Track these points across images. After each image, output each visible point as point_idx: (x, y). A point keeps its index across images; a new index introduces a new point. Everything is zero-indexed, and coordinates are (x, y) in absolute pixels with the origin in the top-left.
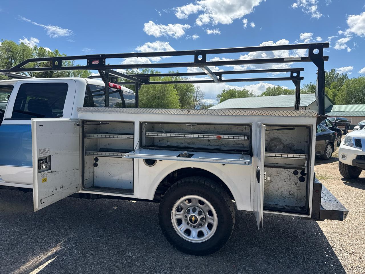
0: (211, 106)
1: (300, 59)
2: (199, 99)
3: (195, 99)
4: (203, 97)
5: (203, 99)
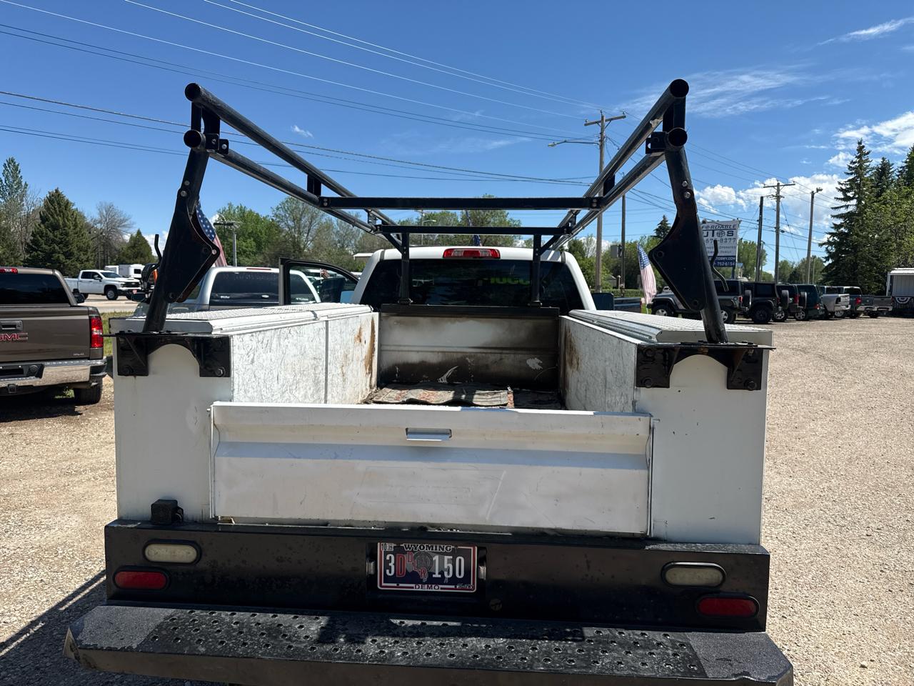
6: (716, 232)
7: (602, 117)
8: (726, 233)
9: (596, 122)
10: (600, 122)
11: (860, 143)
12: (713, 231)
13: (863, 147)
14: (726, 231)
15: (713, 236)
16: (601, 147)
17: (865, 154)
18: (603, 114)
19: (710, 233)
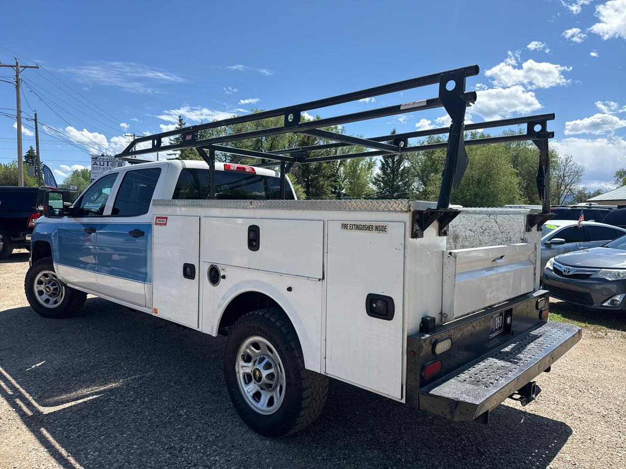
0: (598, 193)
1: (425, 104)
2: (570, 181)
3: (560, 181)
4: (581, 176)
5: (579, 181)
6: (109, 163)
7: (17, 63)
8: (117, 165)
9: (11, 66)
10: (15, 66)
11: (180, 117)
12: (108, 162)
13: (182, 119)
14: (117, 163)
15: (108, 166)
16: (17, 87)
17: (183, 124)
18: (18, 61)
19: (106, 163)
